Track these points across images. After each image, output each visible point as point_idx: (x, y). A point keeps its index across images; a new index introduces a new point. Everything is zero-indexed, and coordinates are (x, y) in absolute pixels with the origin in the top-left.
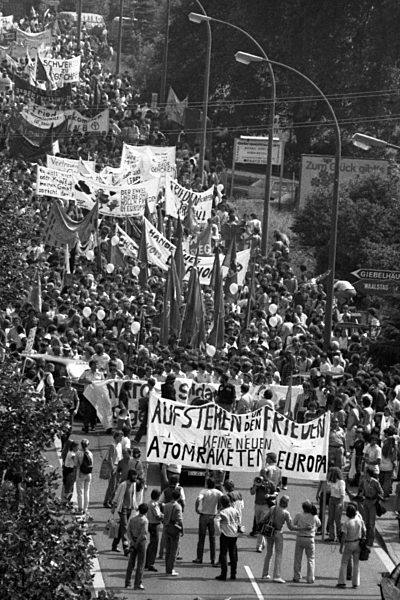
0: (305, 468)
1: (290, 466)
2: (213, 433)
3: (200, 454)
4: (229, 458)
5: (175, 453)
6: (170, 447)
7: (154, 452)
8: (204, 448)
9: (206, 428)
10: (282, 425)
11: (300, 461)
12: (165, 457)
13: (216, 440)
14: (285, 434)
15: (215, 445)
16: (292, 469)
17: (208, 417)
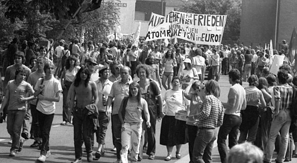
0: (214, 40)
1: (207, 40)
2: (173, 23)
3: (168, 33)
4: (179, 33)
5: (157, 35)
6: (155, 34)
7: (148, 38)
8: (169, 30)
9: (170, 22)
10: (202, 21)
11: (212, 37)
12: (153, 38)
13: (174, 26)
14: (204, 25)
15: (174, 28)
16: (208, 41)
17: (170, 17)
